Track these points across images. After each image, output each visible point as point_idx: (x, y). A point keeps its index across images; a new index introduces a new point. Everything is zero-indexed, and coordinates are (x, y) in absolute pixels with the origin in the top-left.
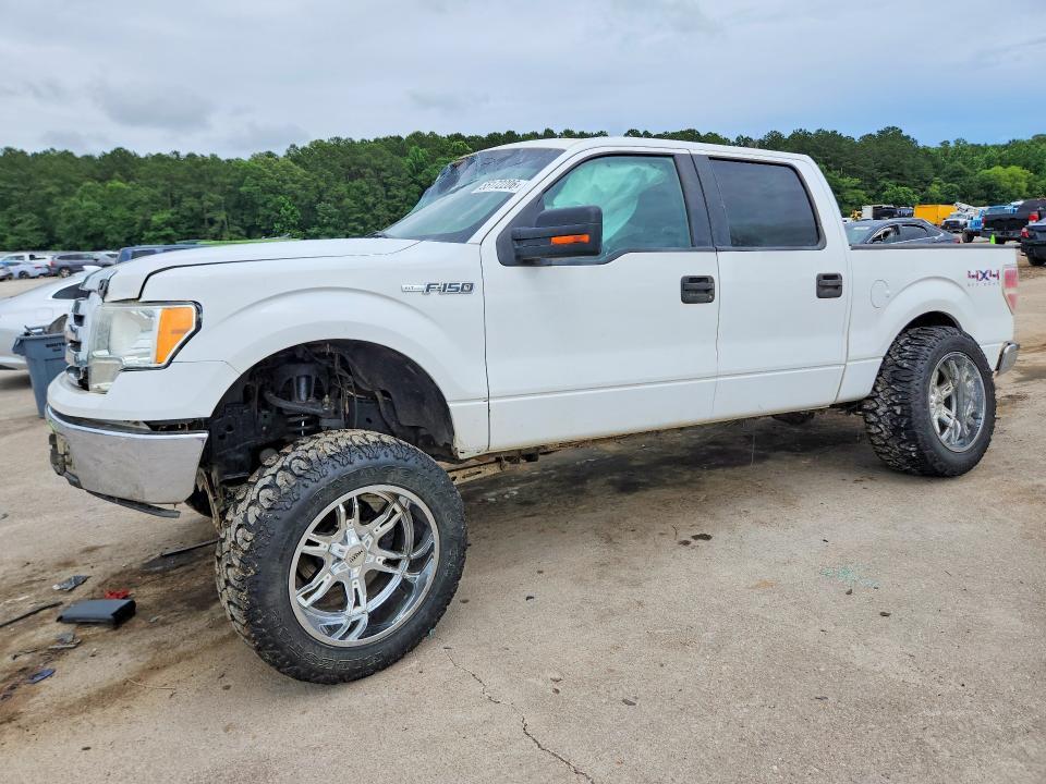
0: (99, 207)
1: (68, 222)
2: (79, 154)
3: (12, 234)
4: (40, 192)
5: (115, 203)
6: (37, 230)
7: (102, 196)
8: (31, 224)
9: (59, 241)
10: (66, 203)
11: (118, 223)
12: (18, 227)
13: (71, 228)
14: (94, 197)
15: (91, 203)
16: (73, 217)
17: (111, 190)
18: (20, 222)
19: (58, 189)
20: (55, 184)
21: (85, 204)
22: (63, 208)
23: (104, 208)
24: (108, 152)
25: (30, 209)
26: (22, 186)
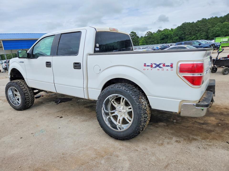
0: (220, 29)
1: (212, 33)
2: (219, 17)
3: (200, 37)
4: (207, 27)
5: (224, 28)
6: (205, 36)
7: (221, 26)
8: (204, 35)
9: (209, 38)
10: (212, 29)
11: (224, 32)
12: (201, 35)
13: (212, 35)
14: (219, 27)
15: (218, 28)
16: (213, 32)
17: (224, 24)
18: (202, 34)
19: (211, 26)
20: (211, 25)
21: (217, 29)
22: (211, 30)
23: (221, 29)
24: (226, 15)
25: (205, 31)
26: (204, 26)
